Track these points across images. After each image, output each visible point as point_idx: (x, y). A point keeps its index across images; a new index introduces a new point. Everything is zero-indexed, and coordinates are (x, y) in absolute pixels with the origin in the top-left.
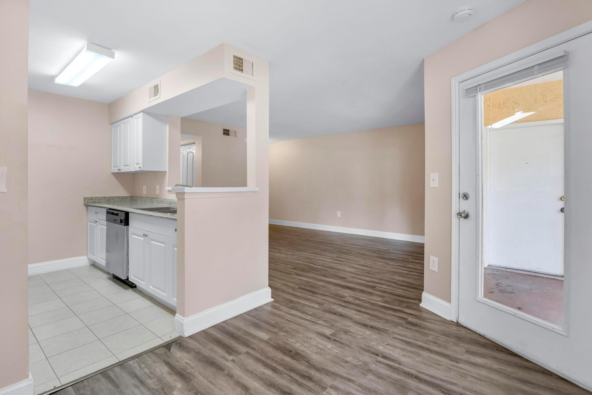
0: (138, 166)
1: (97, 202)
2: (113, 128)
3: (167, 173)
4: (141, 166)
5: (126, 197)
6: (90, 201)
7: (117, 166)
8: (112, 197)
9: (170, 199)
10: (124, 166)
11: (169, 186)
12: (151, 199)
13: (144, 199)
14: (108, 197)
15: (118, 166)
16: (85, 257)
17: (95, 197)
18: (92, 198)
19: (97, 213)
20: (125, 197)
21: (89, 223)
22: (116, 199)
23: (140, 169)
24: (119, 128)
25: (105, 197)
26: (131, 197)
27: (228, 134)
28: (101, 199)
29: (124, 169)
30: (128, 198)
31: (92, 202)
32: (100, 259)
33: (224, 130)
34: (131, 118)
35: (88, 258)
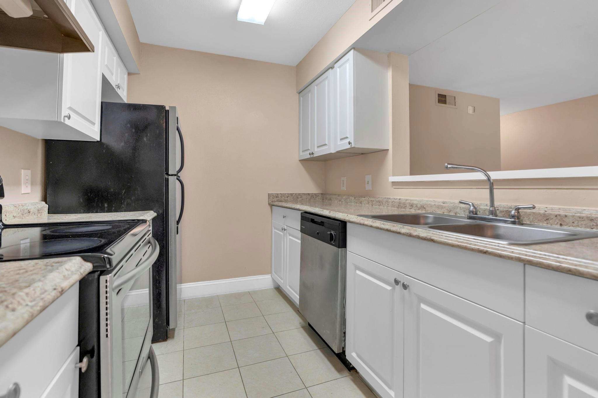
0: (347, 141)
1: (283, 201)
2: (301, 98)
3: (390, 152)
4: (352, 141)
5: (316, 195)
6: (275, 199)
7: (309, 150)
8: (300, 194)
9: (399, 198)
10: (318, 147)
11: (393, 176)
12: (357, 198)
13: (344, 197)
14: (296, 194)
15: (310, 148)
16: (268, 276)
17: (281, 194)
18: (278, 194)
19: (285, 217)
20: (314, 194)
21: (274, 230)
22: (304, 197)
23: (348, 146)
24: (310, 94)
25: (292, 194)
26: (322, 194)
27: (444, 102)
28: (287, 197)
29: (319, 152)
30: (318, 196)
31: (278, 201)
32: (288, 287)
33: (439, 95)
34: (330, 69)
35: (272, 278)
